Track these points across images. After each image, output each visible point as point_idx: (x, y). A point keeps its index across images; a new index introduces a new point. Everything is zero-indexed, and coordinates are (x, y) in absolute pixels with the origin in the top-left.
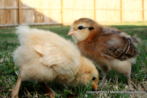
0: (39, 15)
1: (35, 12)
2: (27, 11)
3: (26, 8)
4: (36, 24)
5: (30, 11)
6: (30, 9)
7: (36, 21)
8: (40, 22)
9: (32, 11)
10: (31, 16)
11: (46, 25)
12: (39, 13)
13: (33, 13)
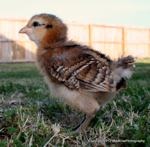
0: (18, 49)
1: (14, 45)
2: (4, 44)
3: (2, 40)
4: (15, 61)
5: (7, 44)
6: (7, 41)
7: (14, 57)
8: (20, 59)
9: (10, 44)
10: (9, 51)
11: (28, 62)
12: (19, 46)
13: (11, 47)
